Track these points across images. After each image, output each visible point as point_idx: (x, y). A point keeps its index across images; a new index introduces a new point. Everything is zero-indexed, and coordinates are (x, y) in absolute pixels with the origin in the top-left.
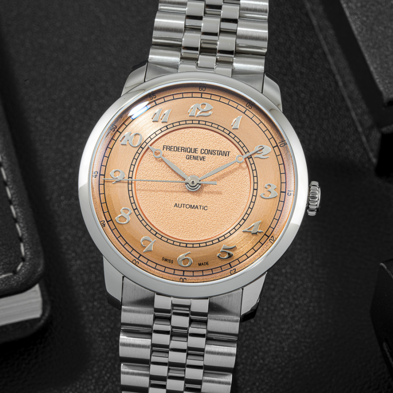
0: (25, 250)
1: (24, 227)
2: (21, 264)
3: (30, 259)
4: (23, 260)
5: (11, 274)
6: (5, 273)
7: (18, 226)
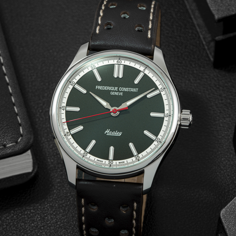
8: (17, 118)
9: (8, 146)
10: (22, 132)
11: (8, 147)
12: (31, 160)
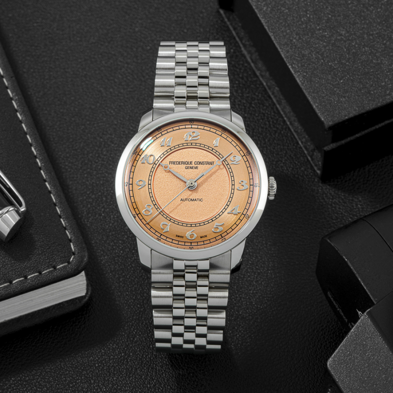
0: (74, 247)
1: (71, 232)
2: (73, 257)
3: (78, 253)
4: (74, 254)
5: (67, 264)
6: (62, 264)
7: (67, 232)
8: (66, 233)
9: (58, 267)
10: (73, 250)
11: (59, 269)
12: (85, 282)
